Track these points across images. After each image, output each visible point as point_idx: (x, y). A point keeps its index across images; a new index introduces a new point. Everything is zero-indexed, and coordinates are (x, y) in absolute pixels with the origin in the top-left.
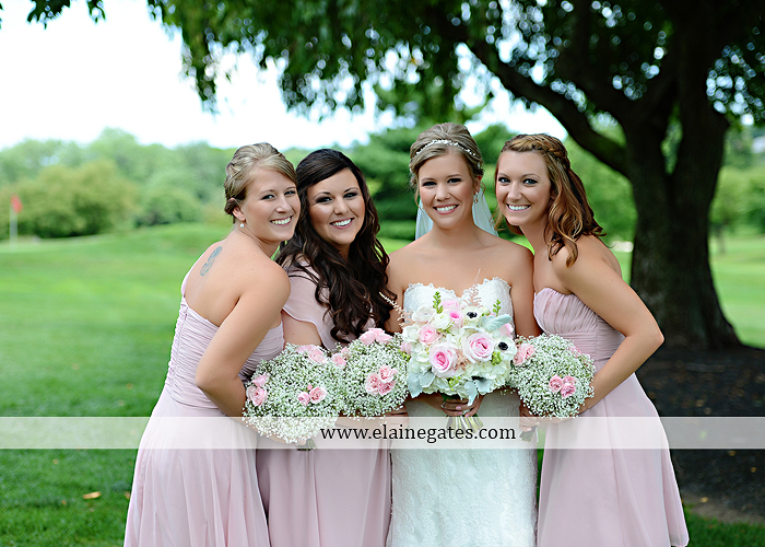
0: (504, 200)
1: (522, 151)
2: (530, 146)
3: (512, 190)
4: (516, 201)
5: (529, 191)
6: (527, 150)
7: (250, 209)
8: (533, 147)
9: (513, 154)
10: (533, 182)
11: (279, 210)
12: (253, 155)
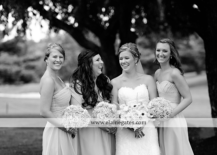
0: (158, 56)
1: (164, 43)
2: (166, 42)
3: (161, 53)
4: (161, 56)
5: (165, 54)
6: (165, 43)
7: (49, 60)
8: (167, 42)
9: (161, 43)
10: (166, 51)
11: (57, 61)
12: (54, 46)
